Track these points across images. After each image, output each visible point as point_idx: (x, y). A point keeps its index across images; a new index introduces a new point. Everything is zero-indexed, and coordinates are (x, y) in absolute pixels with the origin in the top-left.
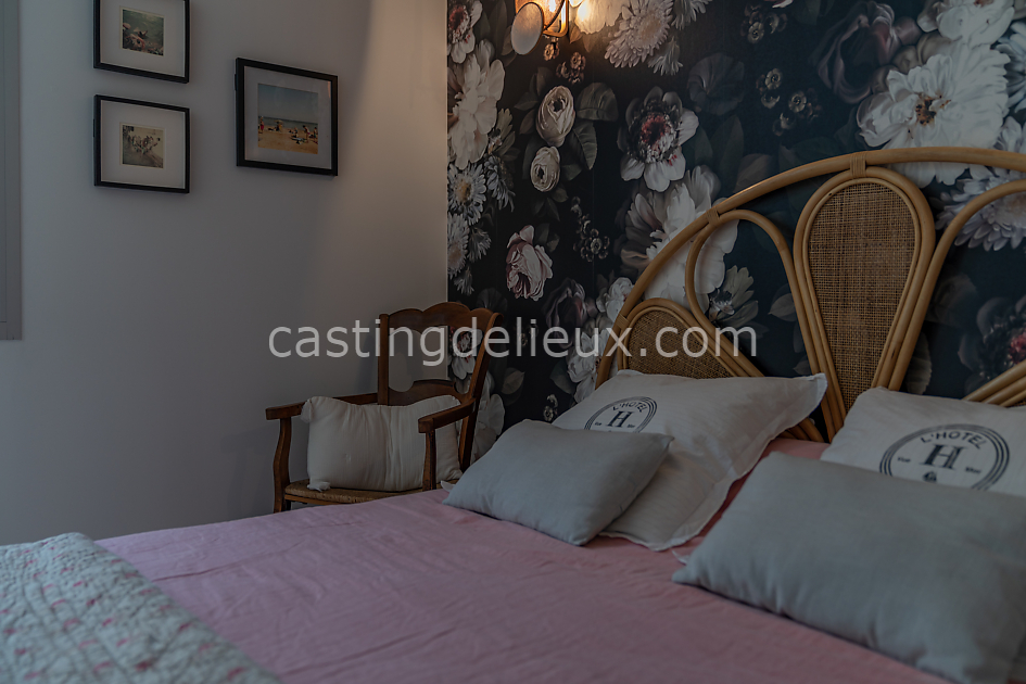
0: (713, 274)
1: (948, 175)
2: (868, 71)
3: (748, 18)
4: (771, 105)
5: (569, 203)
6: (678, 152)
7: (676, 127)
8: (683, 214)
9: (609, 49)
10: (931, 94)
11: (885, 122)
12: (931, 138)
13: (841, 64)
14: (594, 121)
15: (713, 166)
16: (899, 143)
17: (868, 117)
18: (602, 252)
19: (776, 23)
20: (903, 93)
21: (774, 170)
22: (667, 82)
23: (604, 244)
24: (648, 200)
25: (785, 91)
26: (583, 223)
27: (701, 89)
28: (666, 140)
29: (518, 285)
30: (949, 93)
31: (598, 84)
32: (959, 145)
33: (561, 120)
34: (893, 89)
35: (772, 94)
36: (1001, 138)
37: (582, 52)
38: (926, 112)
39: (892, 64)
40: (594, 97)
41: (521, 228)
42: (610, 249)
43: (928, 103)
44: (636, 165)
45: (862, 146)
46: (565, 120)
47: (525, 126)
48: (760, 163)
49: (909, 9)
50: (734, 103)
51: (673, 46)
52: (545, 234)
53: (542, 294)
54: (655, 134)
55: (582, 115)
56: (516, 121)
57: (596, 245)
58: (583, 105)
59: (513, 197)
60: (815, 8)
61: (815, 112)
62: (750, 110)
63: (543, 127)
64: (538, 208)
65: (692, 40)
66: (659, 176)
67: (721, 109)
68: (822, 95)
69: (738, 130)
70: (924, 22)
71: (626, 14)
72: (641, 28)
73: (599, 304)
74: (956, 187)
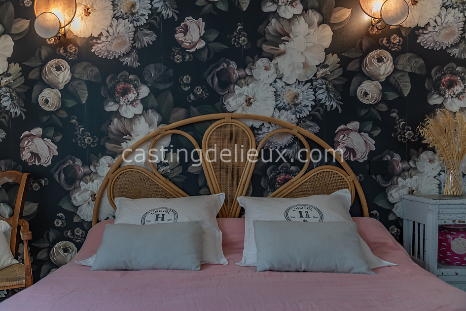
1: (257, 124)
2: (227, 83)
3: (174, 52)
4: (187, 89)
5: (69, 118)
6: (138, 102)
7: (137, 91)
8: (142, 129)
9: (94, 47)
10: (251, 96)
11: (234, 103)
12: (250, 111)
13: (216, 79)
14: (85, 80)
15: (158, 110)
16: (239, 112)
17: (227, 101)
18: (93, 143)
19: (187, 57)
20: (240, 94)
21: (188, 116)
22: (131, 70)
23: (94, 139)
24: (121, 121)
25: (193, 85)
26: (79, 129)
27: (151, 77)
28: (132, 96)
29: (30, 158)
30: (257, 97)
31: (87, 63)
32: (260, 115)
33: (61, 77)
34: (237, 92)
35: (186, 85)
36: (273, 115)
37: (76, 45)
38: (249, 102)
39: (236, 83)
40: (85, 68)
41: (33, 128)
42: (98, 142)
43: (250, 99)
44: (113, 105)
45: (225, 111)
46: (64, 76)
47: (33, 75)
48: (181, 112)
49: (242, 65)
50: (168, 86)
51: (134, 55)
52: (51, 132)
53: (50, 163)
54: (125, 92)
55: (77, 76)
56: (25, 71)
57: (89, 140)
58: (77, 71)
59: (23, 111)
60: (205, 55)
61: (206, 95)
62: (176, 90)
63: (47, 78)
64: (45, 119)
65: (145, 54)
66: (128, 111)
67: (162, 87)
68: (208, 89)
69: (170, 97)
70: (247, 71)
71: (105, 34)
72: (115, 42)
73: (92, 168)
74: (260, 129)
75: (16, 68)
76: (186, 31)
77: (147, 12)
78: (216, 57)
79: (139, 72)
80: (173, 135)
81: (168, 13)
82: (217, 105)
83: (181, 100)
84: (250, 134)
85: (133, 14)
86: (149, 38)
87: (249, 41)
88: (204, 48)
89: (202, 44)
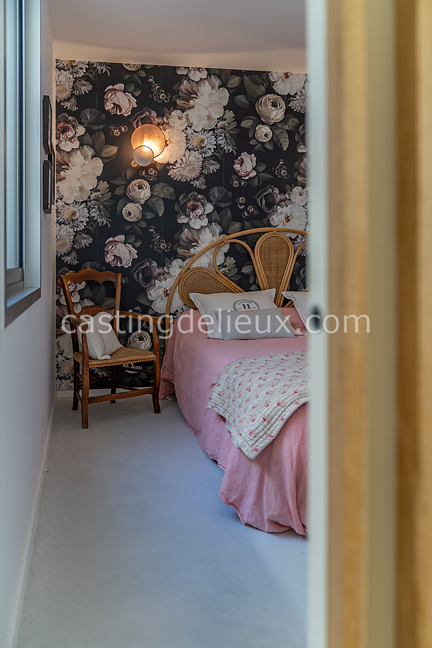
0: (220, 259)
1: (293, 236)
2: (271, 205)
3: (233, 179)
4: (242, 208)
5: (147, 228)
6: (204, 216)
7: (203, 208)
8: (207, 238)
9: (170, 172)
10: (289, 215)
11: (277, 219)
12: (289, 226)
13: (264, 201)
14: (162, 198)
15: (220, 224)
16: (280, 226)
17: (272, 217)
18: (167, 248)
19: (243, 183)
20: (281, 213)
21: (243, 229)
22: (200, 191)
23: (168, 245)
24: (191, 231)
25: (246, 204)
26: (156, 237)
27: (215, 197)
28: (199, 212)
29: (113, 261)
30: (293, 216)
31: (164, 184)
32: (296, 229)
33: (142, 194)
34: (279, 211)
35: (241, 204)
36: (305, 229)
37: (156, 169)
38: (288, 219)
39: (278, 204)
40: (162, 188)
41: (116, 235)
42: (172, 248)
43: (288, 217)
44: (185, 218)
45: (270, 226)
46: (145, 194)
47: (119, 192)
48: (237, 225)
49: (283, 191)
50: (228, 204)
51: (202, 179)
52: (132, 239)
53: (130, 265)
54: (194, 208)
55: (155, 194)
56: (112, 188)
57: (164, 246)
58: (155, 190)
59: (109, 221)
60: (256, 182)
61: (256, 213)
62: (234, 208)
63: (131, 194)
64: (128, 228)
65: (211, 180)
66: (196, 223)
67: (223, 205)
68: (259, 208)
69: (229, 213)
70: (287, 196)
71: (179, 161)
72: (187, 168)
73: (165, 269)
74: (295, 240)
75: (104, 185)
76: (242, 163)
77: (213, 147)
78: (264, 184)
79: (205, 193)
80: (231, 243)
81: (229, 148)
82: (265, 220)
83: (237, 216)
84: (289, 243)
85: (202, 148)
86: (214, 167)
87: (288, 173)
88: (255, 176)
89: (254, 174)
